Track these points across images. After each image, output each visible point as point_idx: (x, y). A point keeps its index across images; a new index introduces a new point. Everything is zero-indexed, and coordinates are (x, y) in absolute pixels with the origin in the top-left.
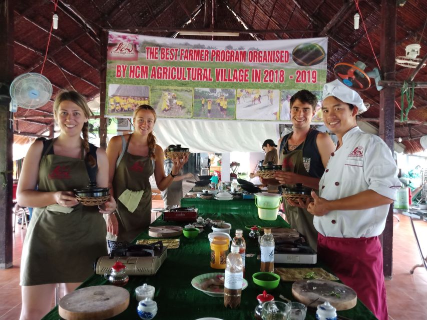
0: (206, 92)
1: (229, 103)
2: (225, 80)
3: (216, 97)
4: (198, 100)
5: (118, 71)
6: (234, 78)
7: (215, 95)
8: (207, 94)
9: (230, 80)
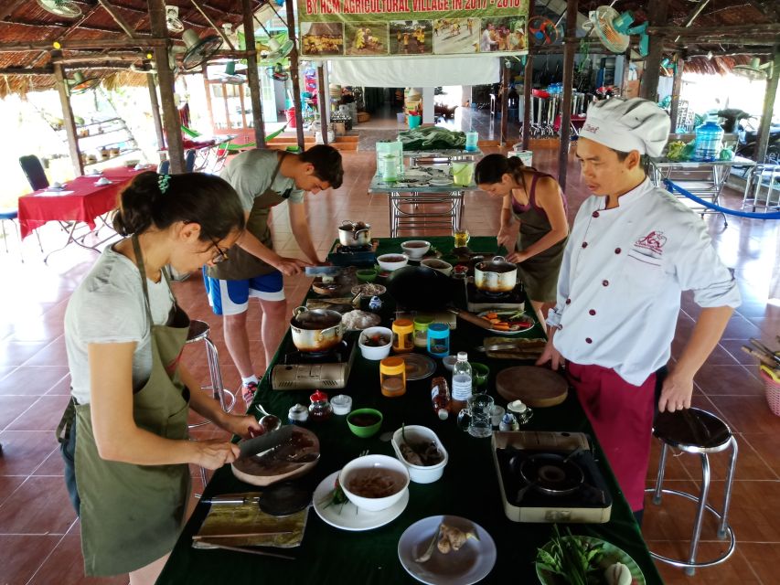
0: (402, 25)
1: (427, 37)
2: (423, 9)
3: (413, 31)
4: (393, 35)
5: (309, 6)
6: (433, 7)
7: (412, 28)
8: (402, 28)
9: (428, 9)
